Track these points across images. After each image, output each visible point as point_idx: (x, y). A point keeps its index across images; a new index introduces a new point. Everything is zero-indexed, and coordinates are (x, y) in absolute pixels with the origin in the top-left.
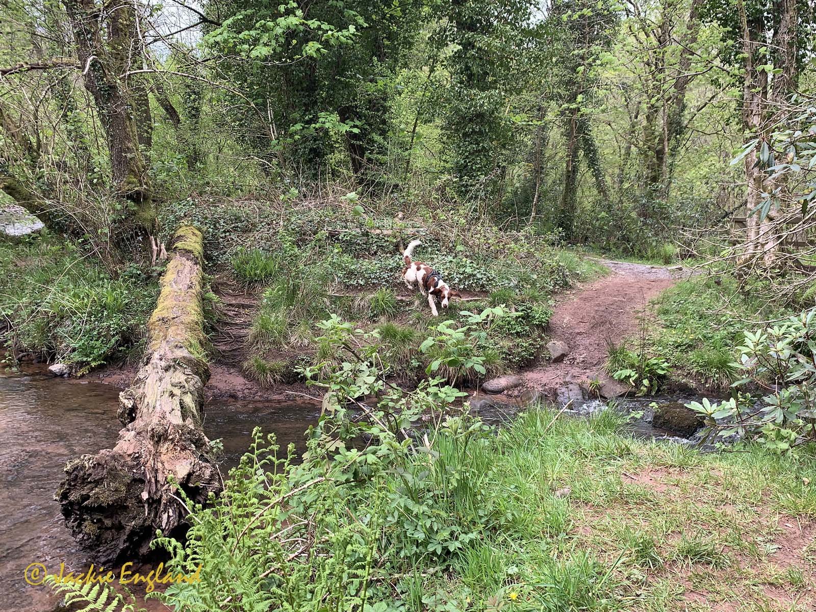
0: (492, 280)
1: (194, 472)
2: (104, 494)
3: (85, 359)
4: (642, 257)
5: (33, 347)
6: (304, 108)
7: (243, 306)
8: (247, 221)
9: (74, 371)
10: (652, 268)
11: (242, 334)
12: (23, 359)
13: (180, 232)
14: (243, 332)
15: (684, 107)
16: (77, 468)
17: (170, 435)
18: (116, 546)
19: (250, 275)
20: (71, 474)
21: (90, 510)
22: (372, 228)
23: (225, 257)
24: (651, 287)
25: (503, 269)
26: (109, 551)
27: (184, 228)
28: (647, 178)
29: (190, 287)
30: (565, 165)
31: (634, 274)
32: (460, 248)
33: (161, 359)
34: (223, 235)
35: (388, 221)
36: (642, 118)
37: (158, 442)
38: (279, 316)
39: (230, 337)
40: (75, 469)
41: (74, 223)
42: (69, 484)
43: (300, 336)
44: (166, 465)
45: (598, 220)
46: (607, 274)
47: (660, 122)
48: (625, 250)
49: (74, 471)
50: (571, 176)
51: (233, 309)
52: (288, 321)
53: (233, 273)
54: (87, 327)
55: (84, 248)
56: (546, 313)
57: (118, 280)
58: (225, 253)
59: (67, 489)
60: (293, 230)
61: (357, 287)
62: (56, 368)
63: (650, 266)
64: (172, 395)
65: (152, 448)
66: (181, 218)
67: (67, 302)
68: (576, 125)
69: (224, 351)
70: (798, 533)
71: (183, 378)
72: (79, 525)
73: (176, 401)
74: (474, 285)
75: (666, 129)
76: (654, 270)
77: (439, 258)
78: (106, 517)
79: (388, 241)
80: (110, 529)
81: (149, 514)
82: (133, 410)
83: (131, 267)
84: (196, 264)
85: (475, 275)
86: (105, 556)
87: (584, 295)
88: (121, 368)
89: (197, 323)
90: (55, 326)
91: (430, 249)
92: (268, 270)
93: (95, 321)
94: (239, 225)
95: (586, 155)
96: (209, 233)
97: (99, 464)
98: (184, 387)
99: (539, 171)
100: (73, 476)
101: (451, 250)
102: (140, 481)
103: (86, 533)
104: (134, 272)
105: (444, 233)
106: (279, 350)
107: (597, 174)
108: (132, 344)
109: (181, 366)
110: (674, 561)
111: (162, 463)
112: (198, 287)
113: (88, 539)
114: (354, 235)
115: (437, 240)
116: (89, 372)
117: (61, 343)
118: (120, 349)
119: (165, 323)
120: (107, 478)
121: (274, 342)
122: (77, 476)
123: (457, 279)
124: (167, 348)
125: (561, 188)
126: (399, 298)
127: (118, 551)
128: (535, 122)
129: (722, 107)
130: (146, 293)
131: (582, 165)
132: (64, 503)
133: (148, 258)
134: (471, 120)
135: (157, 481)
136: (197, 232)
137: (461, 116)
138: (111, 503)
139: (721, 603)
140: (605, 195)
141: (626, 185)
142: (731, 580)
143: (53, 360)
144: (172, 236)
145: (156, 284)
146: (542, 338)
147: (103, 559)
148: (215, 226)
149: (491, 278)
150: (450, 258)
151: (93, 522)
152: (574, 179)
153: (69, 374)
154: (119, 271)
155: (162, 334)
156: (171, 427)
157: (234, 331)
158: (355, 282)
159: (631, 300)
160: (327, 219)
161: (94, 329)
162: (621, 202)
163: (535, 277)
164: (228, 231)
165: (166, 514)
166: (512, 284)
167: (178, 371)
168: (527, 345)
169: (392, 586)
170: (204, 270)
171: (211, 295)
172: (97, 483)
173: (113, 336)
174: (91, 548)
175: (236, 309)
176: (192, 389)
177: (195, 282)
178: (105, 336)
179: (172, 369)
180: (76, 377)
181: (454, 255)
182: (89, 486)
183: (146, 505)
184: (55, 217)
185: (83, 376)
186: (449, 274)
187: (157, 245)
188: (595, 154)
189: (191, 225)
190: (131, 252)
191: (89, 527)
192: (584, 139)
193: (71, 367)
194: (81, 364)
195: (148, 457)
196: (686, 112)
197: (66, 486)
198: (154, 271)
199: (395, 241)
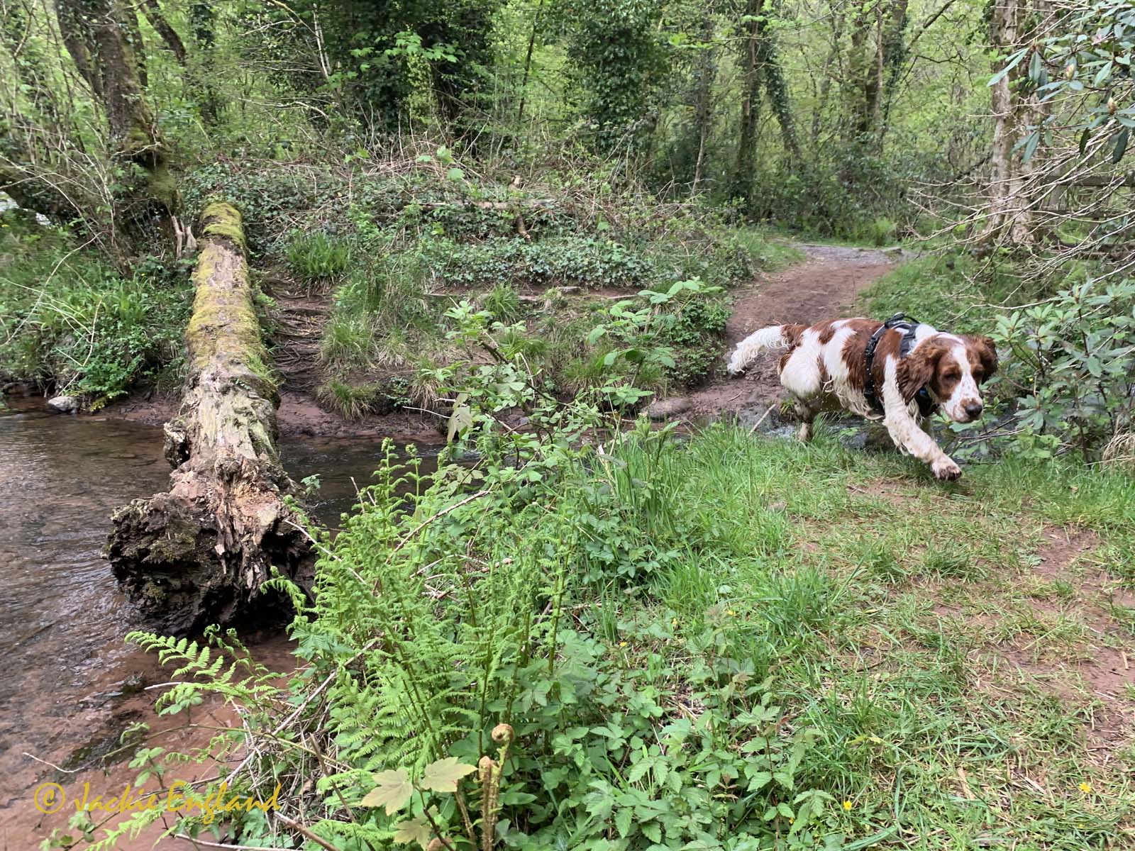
0: (648, 270)
1: (282, 518)
2: (168, 547)
3: (98, 388)
4: (845, 238)
5: (23, 374)
6: (371, 27)
7: (308, 313)
8: (302, 194)
9: (84, 404)
10: (861, 250)
11: (310, 351)
12: (10, 391)
13: (209, 211)
14: (312, 347)
15: (905, 21)
16: (128, 515)
17: (245, 472)
18: (190, 612)
19: (313, 269)
20: (121, 523)
21: (152, 568)
22: (479, 199)
23: (275, 244)
24: (860, 274)
25: (663, 255)
26: (180, 619)
27: (215, 205)
28: (853, 125)
29: (236, 286)
30: (740, 108)
31: (837, 259)
32: (603, 225)
33: (214, 380)
34: (269, 215)
35: (499, 190)
36: (846, 39)
37: (229, 482)
38: (359, 326)
39: (294, 354)
40: (126, 517)
41: (59, 199)
42: (120, 537)
43: (391, 352)
44: (243, 510)
45: (786, 187)
46: (800, 259)
47: (872, 45)
48: (823, 230)
49: (124, 520)
50: (749, 123)
51: (294, 316)
52: (373, 330)
53: (289, 268)
54: (97, 344)
55: (78, 234)
56: (723, 314)
57: (131, 279)
58: (274, 239)
59: (118, 543)
60: (368, 203)
61: (463, 284)
62: (59, 401)
63: (857, 249)
64: (237, 424)
65: (221, 490)
66: (208, 191)
67: (65, 311)
68: (756, 50)
69: (288, 374)
70: (1065, 544)
71: (248, 403)
72: (138, 589)
73: (244, 432)
74: (624, 278)
75: (881, 54)
76: (863, 254)
77: (573, 241)
78: (173, 577)
79: (502, 218)
80: (179, 591)
81: (228, 572)
82: (186, 445)
83: (149, 260)
84: (238, 254)
85: (624, 264)
86: (177, 625)
87: (773, 288)
88: (148, 400)
89: (253, 333)
90: (50, 346)
91: (561, 229)
92: (338, 262)
93: (106, 337)
94: (291, 199)
95: (770, 93)
96: (249, 211)
97: (157, 510)
98: (251, 414)
99: (703, 118)
100: (123, 526)
101: (590, 230)
102: (211, 532)
103: (149, 598)
104: (153, 267)
105: (580, 205)
106: (363, 370)
107: (785, 120)
108: (161, 367)
109: (242, 388)
110: (919, 576)
111: (238, 508)
112: (246, 286)
113: (152, 605)
114: (454, 210)
115: (570, 216)
116: (106, 406)
117: (62, 368)
118: (145, 373)
119: (210, 333)
120: (169, 527)
121: (356, 360)
122: (129, 526)
123: (601, 270)
124: (220, 365)
125: (735, 142)
126: (523, 298)
127: (193, 619)
128: (699, 45)
129: (960, 20)
130: (172, 296)
131: (763, 108)
132: (115, 561)
133: (170, 248)
134: (612, 40)
135: (233, 531)
136: (233, 210)
137: (598, 34)
138: (178, 558)
139: (978, 617)
140: (796, 151)
141: (824, 137)
142: (988, 593)
143: (52, 392)
144: (198, 217)
145: (187, 284)
146: (717, 348)
147: (174, 629)
148: (256, 201)
149: (647, 267)
150: (590, 241)
151: (156, 584)
152: (753, 128)
153: (78, 409)
154: (132, 267)
155: (207, 347)
156: (245, 462)
157: (299, 347)
158: (461, 276)
159: (834, 293)
160: (416, 187)
161: (106, 347)
162: (817, 160)
163: (706, 265)
164: (275, 209)
165: (251, 571)
166: (675, 276)
167: (239, 394)
168: (698, 356)
169: (575, 619)
170: (249, 263)
171: (263, 297)
172: (158, 533)
173: (134, 356)
174: (156, 616)
175: (298, 317)
176: (262, 416)
177: (242, 279)
178: (122, 357)
179: (232, 391)
180: (88, 413)
181: (594, 236)
182: (146, 538)
183: (223, 562)
184: (30, 191)
185: (97, 412)
186: (590, 263)
187: (181, 229)
188: (781, 92)
189: (224, 200)
190: (146, 239)
191: (151, 590)
192: (767, 68)
193: (79, 400)
194: (94, 395)
195: (218, 502)
196: (908, 30)
197: (116, 540)
198: (180, 265)
199: (512, 217)
